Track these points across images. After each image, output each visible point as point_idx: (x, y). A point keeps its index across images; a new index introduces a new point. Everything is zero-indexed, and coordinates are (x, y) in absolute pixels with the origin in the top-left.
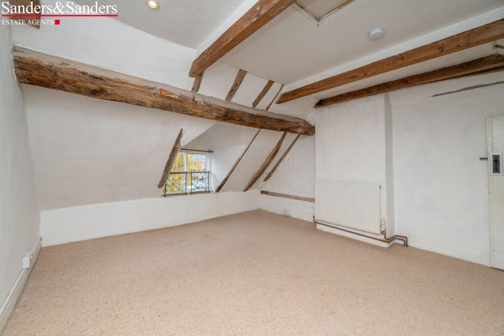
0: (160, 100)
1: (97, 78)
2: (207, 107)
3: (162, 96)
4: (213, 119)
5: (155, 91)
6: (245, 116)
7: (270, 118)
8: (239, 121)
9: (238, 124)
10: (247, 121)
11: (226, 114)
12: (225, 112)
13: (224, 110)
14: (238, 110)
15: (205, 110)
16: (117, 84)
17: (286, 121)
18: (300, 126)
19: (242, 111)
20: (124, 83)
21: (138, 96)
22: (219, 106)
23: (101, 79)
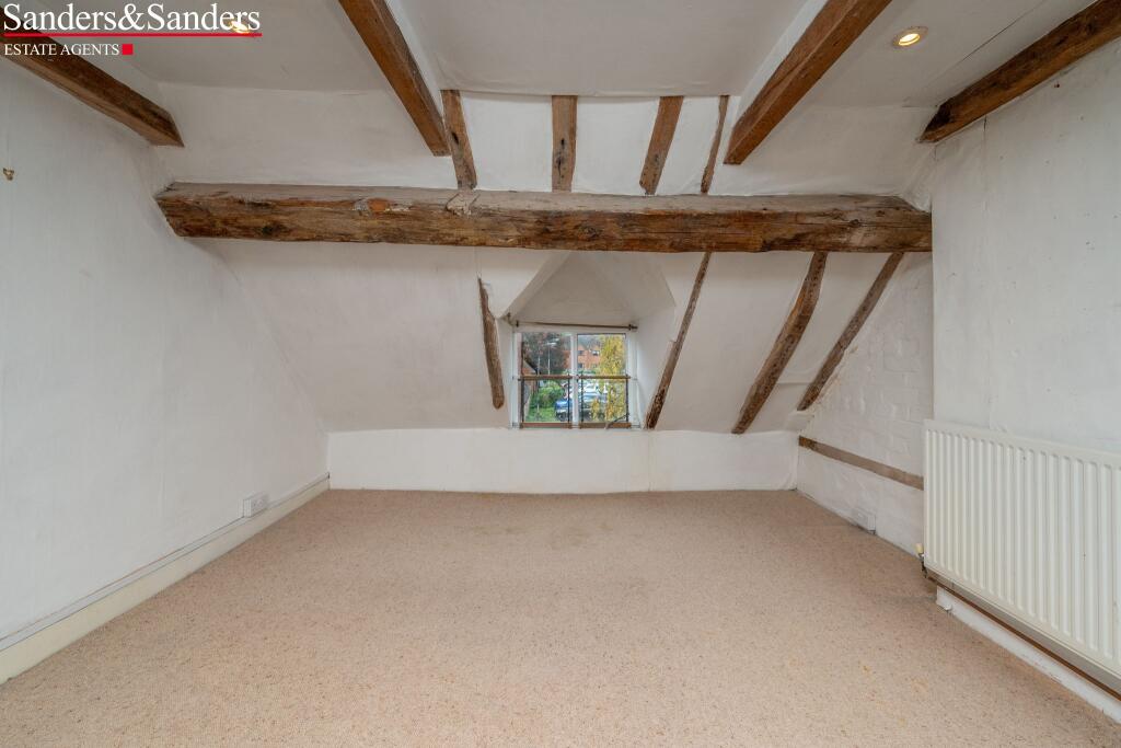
0: (375, 223)
1: (260, 205)
2: (484, 219)
3: (377, 213)
4: (514, 246)
5: (358, 207)
6: (605, 222)
7: (700, 216)
8: (589, 240)
9: (590, 248)
10: (618, 236)
11: (542, 226)
12: (539, 222)
13: (534, 219)
14: (576, 209)
15: (483, 226)
16: (292, 209)
17: (776, 216)
18: (855, 224)
19: (589, 213)
20: (302, 204)
21: (336, 223)
22: (515, 211)
23: (267, 205)
